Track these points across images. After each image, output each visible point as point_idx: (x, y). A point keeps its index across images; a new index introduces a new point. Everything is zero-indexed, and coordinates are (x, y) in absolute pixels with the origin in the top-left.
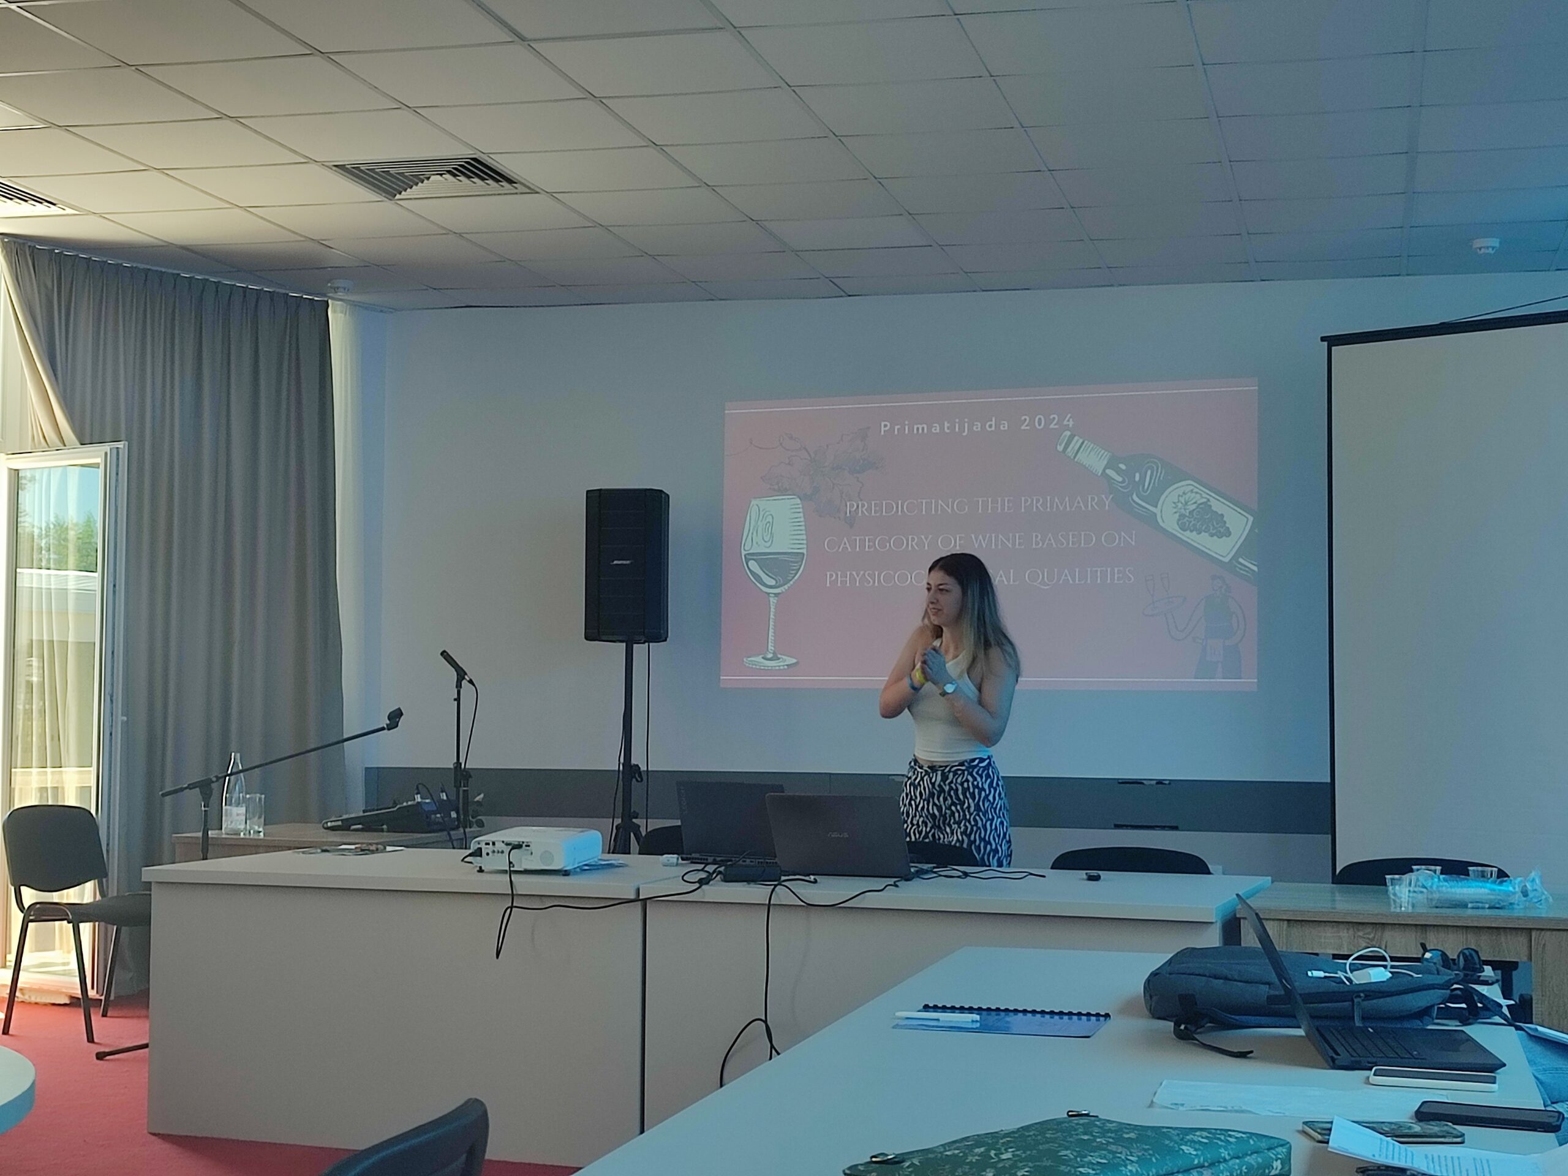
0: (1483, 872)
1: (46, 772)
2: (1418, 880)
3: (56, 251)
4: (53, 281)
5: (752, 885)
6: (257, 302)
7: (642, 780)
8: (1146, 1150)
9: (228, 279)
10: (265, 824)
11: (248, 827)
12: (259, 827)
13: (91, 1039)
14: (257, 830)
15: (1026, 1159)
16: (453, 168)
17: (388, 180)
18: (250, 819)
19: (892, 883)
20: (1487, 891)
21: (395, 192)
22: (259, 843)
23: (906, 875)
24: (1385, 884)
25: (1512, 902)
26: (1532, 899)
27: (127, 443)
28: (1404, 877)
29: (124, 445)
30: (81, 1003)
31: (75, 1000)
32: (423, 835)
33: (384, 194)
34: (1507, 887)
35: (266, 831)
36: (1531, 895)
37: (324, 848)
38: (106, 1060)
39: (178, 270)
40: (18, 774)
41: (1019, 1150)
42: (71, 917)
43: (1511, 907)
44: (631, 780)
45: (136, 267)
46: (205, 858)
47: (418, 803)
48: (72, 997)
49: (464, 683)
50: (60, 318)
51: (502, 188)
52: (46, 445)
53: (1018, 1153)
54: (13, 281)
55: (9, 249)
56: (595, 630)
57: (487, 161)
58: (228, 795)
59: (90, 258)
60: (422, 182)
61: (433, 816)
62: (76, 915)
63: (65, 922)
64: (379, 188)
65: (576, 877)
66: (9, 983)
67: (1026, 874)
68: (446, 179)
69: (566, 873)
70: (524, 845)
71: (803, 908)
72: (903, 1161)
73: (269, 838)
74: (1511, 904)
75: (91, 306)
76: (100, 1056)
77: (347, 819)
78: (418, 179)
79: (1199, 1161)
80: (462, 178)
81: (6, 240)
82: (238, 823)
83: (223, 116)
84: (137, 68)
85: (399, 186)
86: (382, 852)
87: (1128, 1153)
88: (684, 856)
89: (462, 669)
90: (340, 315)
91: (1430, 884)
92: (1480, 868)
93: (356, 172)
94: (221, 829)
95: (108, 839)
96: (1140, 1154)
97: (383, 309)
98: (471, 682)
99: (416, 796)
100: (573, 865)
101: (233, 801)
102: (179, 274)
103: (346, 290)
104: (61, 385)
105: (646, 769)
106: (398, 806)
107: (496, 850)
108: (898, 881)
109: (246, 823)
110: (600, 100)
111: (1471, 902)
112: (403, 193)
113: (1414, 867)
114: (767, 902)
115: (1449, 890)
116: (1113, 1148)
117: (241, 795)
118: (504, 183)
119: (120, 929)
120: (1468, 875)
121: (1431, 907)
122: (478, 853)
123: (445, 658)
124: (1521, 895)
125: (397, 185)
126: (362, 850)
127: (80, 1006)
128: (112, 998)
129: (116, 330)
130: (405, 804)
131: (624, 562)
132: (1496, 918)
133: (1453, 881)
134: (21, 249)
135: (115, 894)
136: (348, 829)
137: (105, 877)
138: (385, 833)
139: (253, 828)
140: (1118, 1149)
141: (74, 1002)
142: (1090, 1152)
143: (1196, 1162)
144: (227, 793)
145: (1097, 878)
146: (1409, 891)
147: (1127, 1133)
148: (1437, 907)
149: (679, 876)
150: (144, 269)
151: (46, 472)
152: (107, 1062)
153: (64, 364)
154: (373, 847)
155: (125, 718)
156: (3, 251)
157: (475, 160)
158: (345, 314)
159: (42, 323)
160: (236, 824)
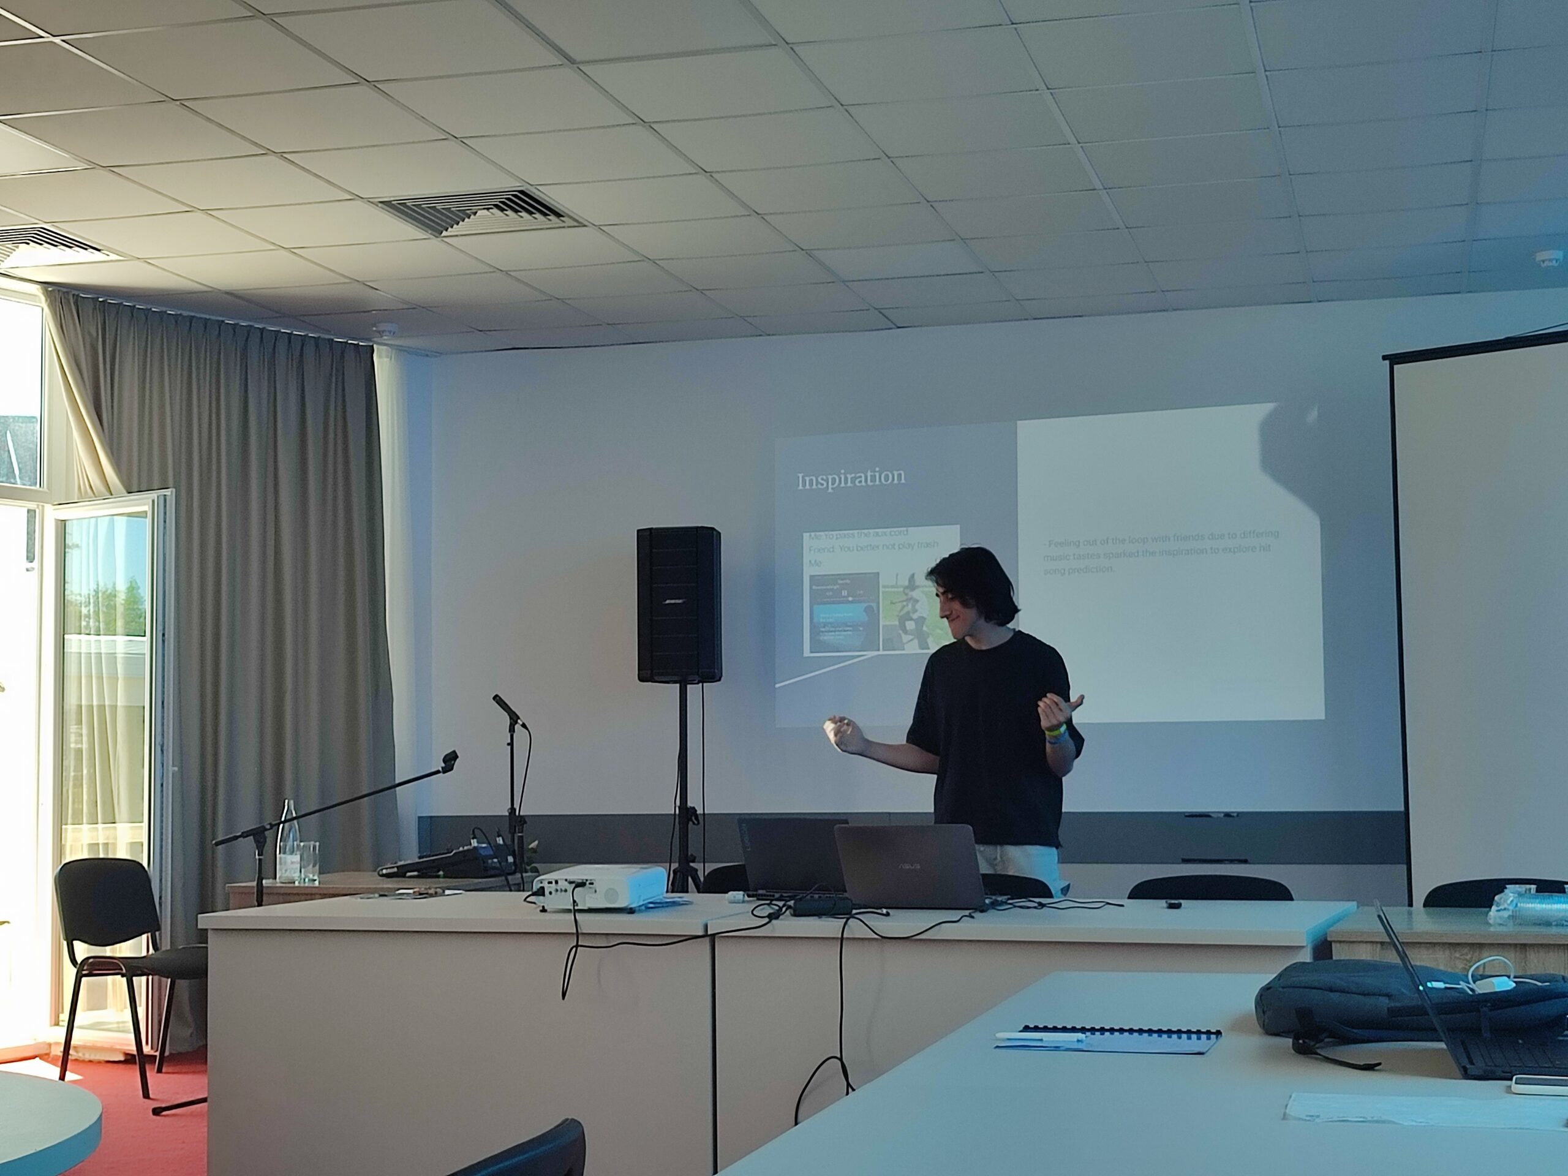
1: (97, 828)
3: (101, 300)
4: (97, 329)
5: (824, 918)
6: (302, 349)
7: (699, 823)
9: (274, 325)
10: (320, 873)
11: (303, 876)
12: (314, 876)
13: (146, 1096)
14: (311, 877)
16: (500, 202)
17: (434, 216)
18: (304, 868)
19: (968, 914)
21: (441, 229)
22: (314, 891)
23: (981, 906)
27: (174, 490)
29: (172, 492)
30: (136, 1060)
31: (130, 1057)
32: (480, 880)
33: (430, 232)
35: (321, 880)
37: (382, 893)
38: (163, 1116)
39: (223, 317)
40: (68, 830)
42: (124, 971)
44: (688, 824)
45: (181, 315)
46: (260, 905)
47: (474, 847)
48: (126, 1054)
49: (517, 726)
51: (549, 222)
52: (93, 495)
54: (56, 325)
55: (53, 298)
56: (649, 673)
57: (534, 193)
58: (281, 843)
59: (135, 306)
60: (469, 218)
61: (490, 861)
62: (131, 969)
63: (119, 976)
64: (424, 224)
65: (641, 914)
66: (63, 1041)
67: (1103, 904)
68: (492, 214)
69: (631, 911)
70: (588, 883)
71: (875, 942)
73: (324, 886)
75: (136, 353)
76: (157, 1112)
77: (402, 866)
78: (465, 215)
80: (510, 212)
81: (50, 289)
82: (293, 871)
83: (268, 152)
84: (182, 103)
85: (446, 222)
86: (441, 896)
88: (750, 893)
89: (514, 712)
90: (385, 359)
93: (401, 208)
94: (275, 878)
95: (161, 892)
97: (429, 353)
98: (524, 726)
99: (472, 841)
100: (638, 903)
101: (287, 849)
102: (223, 321)
103: (395, 334)
104: (106, 431)
105: (702, 812)
106: (454, 852)
107: (559, 888)
108: (973, 912)
109: (301, 871)
110: (649, 126)
112: (450, 229)
113: (1507, 886)
114: (840, 936)
117: (295, 843)
118: (552, 217)
119: (175, 982)
122: (541, 892)
123: (497, 703)
125: (438, 224)
126: (421, 894)
127: (135, 1063)
128: (167, 1053)
129: (162, 377)
130: (461, 849)
131: (677, 601)
134: (65, 297)
135: (169, 948)
136: (404, 876)
137: (158, 931)
138: (442, 879)
139: (309, 877)
141: (129, 1059)
144: (281, 841)
145: (1178, 906)
149: (748, 912)
150: (188, 316)
151: (93, 522)
152: (163, 1118)
153: (110, 412)
154: (432, 891)
155: (176, 769)
156: (46, 300)
157: (522, 192)
158: (391, 359)
159: (88, 372)
160: (290, 872)
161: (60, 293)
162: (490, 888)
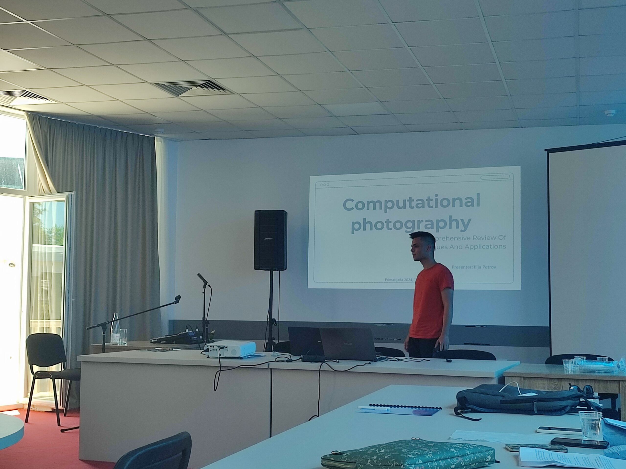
0: (603, 359)
1: (43, 321)
2: (575, 362)
3: (49, 118)
4: (47, 129)
5: (313, 363)
6: (127, 137)
7: (276, 325)
8: (436, 450)
9: (116, 128)
10: (127, 341)
11: (121, 342)
12: (125, 342)
13: (59, 425)
14: (124, 343)
15: (389, 452)
16: (201, 84)
17: (176, 89)
18: (121, 339)
19: (369, 363)
20: (603, 366)
21: (179, 94)
22: (124, 348)
23: (374, 360)
24: (562, 364)
25: (613, 370)
26: (621, 369)
27: (75, 192)
28: (570, 360)
29: (74, 193)
30: (56, 411)
31: (54, 410)
33: (174, 95)
34: (611, 364)
35: (128, 343)
36: (621, 368)
37: (149, 349)
38: (65, 433)
39: (96, 125)
40: (32, 322)
41: (387, 449)
42: (52, 377)
43: (612, 372)
44: (272, 325)
45: (80, 124)
46: (104, 353)
47: (187, 332)
48: (53, 409)
49: (206, 286)
50: (50, 143)
51: (220, 92)
52: (44, 193)
53: (387, 450)
54: (31, 128)
55: (30, 117)
56: (258, 266)
57: (214, 81)
58: (113, 329)
59: (62, 120)
60: (189, 90)
61: (193, 338)
62: (54, 376)
63: (50, 379)
64: (172, 92)
65: (245, 359)
66: (28, 403)
68: (198, 89)
69: (241, 358)
70: (225, 347)
71: (332, 372)
72: (344, 453)
73: (129, 346)
74: (613, 371)
75: (62, 139)
76: (62, 431)
77: (159, 339)
78: (187, 89)
79: (457, 455)
80: (205, 88)
81: (29, 113)
83: (111, 64)
84: (77, 46)
85: (181, 92)
86: (171, 351)
87: (429, 451)
89: (206, 281)
90: (159, 142)
91: (580, 363)
92: (601, 357)
93: (163, 86)
94: (110, 342)
95: (67, 346)
96: (434, 451)
97: (176, 140)
98: (209, 286)
99: (186, 330)
100: (244, 355)
101: (115, 332)
102: (96, 127)
103: (162, 133)
104: (50, 171)
105: (278, 321)
106: (179, 334)
107: (214, 349)
108: (371, 362)
109: (120, 340)
110: (256, 57)
111: (597, 371)
112: (182, 94)
113: (575, 357)
114: (319, 370)
115: (588, 365)
116: (424, 449)
117: (118, 329)
118: (221, 90)
119: (72, 382)
120: (597, 360)
121: (581, 372)
122: (207, 350)
123: (199, 276)
124: (617, 367)
125: (180, 91)
126: (164, 350)
127: (55, 412)
128: (68, 409)
129: (72, 148)
130: (182, 333)
131: (270, 239)
132: (606, 376)
133: (590, 362)
134: (35, 117)
135: (70, 368)
136: (160, 343)
137: (65, 362)
138: (174, 345)
140: (425, 449)
141: (53, 411)
142: (414, 450)
143: (456, 455)
144: (112, 328)
145: (450, 361)
146: (572, 366)
147: (429, 444)
148: (583, 372)
150: (83, 125)
151: (44, 203)
153: (52, 162)
154: (168, 349)
155: (74, 299)
156: (28, 118)
157: (209, 81)
158: (162, 142)
159: (43, 146)
160: (116, 340)
161: (33, 115)
162: (192, 348)
